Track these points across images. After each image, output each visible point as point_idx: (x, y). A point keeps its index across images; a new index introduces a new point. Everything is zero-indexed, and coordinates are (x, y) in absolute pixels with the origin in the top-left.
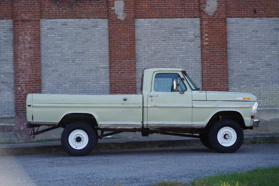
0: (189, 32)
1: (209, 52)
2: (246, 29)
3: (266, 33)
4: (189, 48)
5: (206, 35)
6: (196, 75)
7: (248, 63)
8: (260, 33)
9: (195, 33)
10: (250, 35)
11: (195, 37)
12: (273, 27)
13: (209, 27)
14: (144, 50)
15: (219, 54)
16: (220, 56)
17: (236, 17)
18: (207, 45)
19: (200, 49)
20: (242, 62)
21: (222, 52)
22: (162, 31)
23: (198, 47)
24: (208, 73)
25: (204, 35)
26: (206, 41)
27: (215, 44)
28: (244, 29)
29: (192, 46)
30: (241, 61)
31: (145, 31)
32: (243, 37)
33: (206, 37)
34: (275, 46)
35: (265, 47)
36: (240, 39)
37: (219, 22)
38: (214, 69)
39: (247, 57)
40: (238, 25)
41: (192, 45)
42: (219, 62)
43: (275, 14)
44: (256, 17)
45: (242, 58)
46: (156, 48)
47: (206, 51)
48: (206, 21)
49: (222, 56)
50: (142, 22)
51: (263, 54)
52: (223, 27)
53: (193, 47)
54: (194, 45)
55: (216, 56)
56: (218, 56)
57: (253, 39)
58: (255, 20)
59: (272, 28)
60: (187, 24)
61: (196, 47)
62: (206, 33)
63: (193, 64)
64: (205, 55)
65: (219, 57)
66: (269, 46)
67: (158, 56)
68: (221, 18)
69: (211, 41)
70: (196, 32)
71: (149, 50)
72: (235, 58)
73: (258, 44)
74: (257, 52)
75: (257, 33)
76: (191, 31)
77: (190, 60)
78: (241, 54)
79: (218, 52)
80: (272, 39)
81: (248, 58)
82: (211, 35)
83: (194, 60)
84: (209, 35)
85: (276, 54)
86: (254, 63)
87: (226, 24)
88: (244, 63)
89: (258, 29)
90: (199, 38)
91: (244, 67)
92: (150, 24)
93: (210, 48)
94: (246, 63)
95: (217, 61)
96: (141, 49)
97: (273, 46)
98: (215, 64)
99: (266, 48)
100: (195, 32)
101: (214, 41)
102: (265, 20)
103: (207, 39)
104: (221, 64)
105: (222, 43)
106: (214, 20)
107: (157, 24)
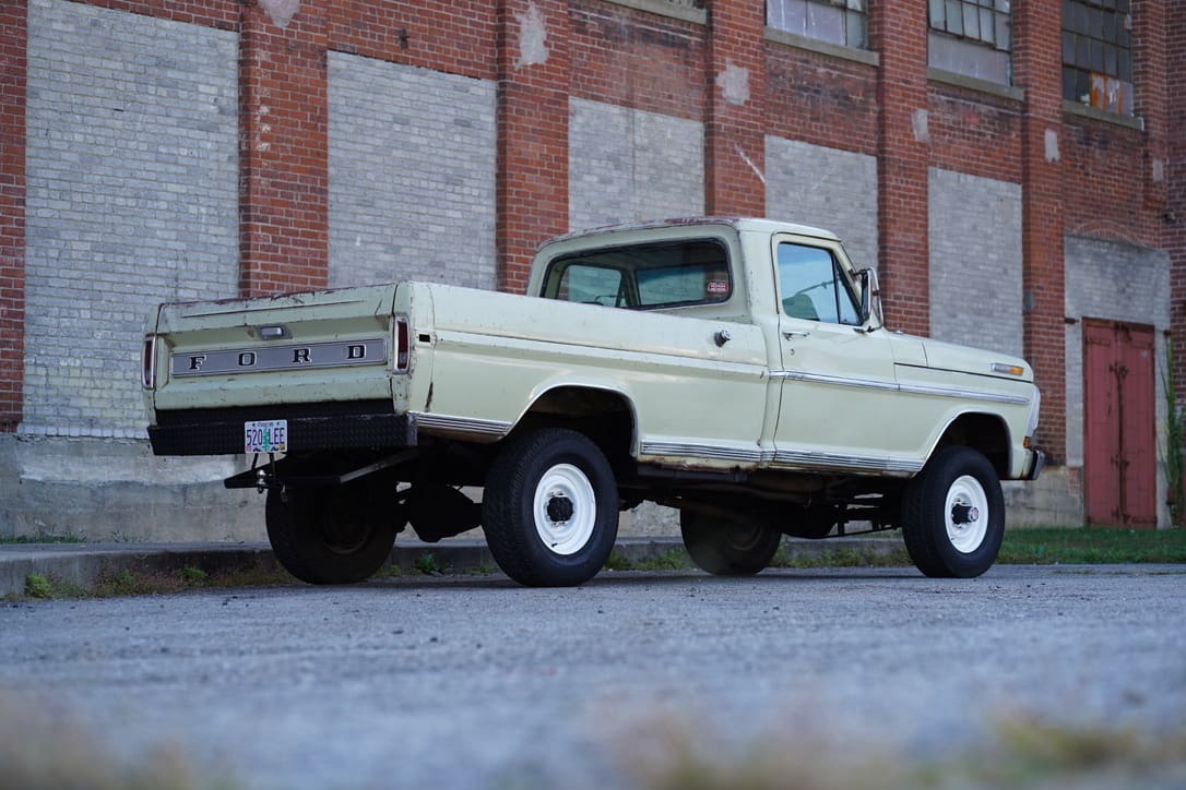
0: (202, 88)
1: (273, 184)
2: (375, 106)
3: (433, 133)
4: (199, 158)
5: (265, 110)
6: (221, 280)
7: (380, 248)
8: (416, 130)
9: (222, 96)
10: (387, 135)
11: (222, 111)
12: (452, 111)
13: (274, 76)
14: (45, 144)
15: (304, 198)
16: (304, 207)
17: (348, 49)
18: (266, 155)
19: (234, 168)
20: (362, 241)
21: (313, 189)
22: (112, 65)
23: (230, 159)
24: (266, 276)
25: (258, 108)
26: (265, 138)
27: (290, 154)
28: (368, 105)
29: (211, 150)
30: (359, 239)
31: (53, 56)
32: (369, 140)
33: (265, 119)
34: (458, 189)
35: (428, 189)
36: (358, 147)
37: (304, 64)
38: (285, 260)
39: (377, 225)
40: (352, 84)
41: (209, 145)
42: (304, 234)
43: (459, 62)
44: (405, 62)
45: (364, 224)
46: (91, 139)
47: (264, 181)
48: (264, 49)
49: (312, 207)
50: (45, 15)
51: (423, 218)
52: (317, 83)
53: (213, 156)
54: (216, 146)
55: (293, 205)
56: (299, 206)
57: (395, 153)
58: (404, 76)
59: (451, 115)
60: (196, 53)
61: (224, 157)
62: (263, 101)
63: (213, 230)
64: (259, 196)
65: (303, 211)
66: (441, 186)
67: (97, 178)
68: (313, 47)
69: (279, 140)
70: (225, 92)
71: (66, 146)
72: (341, 221)
73: (409, 173)
74: (406, 207)
75: (406, 129)
76: (207, 84)
77: (203, 210)
78: (360, 210)
79: (299, 188)
80: (449, 162)
81: (378, 230)
82: (280, 113)
83: (216, 213)
84: (272, 111)
85: (459, 223)
86: (396, 250)
87: (324, 76)
88: (368, 247)
89: (408, 113)
90: (234, 121)
91: (368, 264)
92: (71, 28)
93: (275, 166)
94: (373, 247)
95: (295, 226)
96: (38, 135)
97: (450, 187)
98: (287, 242)
99: (431, 193)
100: (220, 89)
101: (288, 141)
102: (431, 77)
103: (266, 128)
104: (304, 244)
105: (312, 151)
106: (289, 51)
107: (95, 31)
